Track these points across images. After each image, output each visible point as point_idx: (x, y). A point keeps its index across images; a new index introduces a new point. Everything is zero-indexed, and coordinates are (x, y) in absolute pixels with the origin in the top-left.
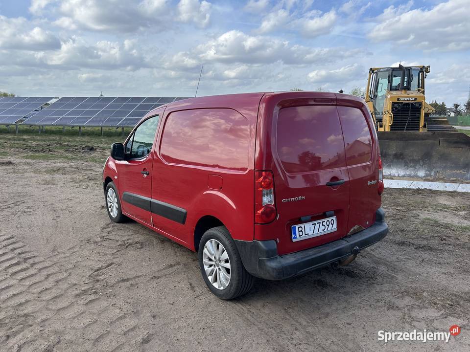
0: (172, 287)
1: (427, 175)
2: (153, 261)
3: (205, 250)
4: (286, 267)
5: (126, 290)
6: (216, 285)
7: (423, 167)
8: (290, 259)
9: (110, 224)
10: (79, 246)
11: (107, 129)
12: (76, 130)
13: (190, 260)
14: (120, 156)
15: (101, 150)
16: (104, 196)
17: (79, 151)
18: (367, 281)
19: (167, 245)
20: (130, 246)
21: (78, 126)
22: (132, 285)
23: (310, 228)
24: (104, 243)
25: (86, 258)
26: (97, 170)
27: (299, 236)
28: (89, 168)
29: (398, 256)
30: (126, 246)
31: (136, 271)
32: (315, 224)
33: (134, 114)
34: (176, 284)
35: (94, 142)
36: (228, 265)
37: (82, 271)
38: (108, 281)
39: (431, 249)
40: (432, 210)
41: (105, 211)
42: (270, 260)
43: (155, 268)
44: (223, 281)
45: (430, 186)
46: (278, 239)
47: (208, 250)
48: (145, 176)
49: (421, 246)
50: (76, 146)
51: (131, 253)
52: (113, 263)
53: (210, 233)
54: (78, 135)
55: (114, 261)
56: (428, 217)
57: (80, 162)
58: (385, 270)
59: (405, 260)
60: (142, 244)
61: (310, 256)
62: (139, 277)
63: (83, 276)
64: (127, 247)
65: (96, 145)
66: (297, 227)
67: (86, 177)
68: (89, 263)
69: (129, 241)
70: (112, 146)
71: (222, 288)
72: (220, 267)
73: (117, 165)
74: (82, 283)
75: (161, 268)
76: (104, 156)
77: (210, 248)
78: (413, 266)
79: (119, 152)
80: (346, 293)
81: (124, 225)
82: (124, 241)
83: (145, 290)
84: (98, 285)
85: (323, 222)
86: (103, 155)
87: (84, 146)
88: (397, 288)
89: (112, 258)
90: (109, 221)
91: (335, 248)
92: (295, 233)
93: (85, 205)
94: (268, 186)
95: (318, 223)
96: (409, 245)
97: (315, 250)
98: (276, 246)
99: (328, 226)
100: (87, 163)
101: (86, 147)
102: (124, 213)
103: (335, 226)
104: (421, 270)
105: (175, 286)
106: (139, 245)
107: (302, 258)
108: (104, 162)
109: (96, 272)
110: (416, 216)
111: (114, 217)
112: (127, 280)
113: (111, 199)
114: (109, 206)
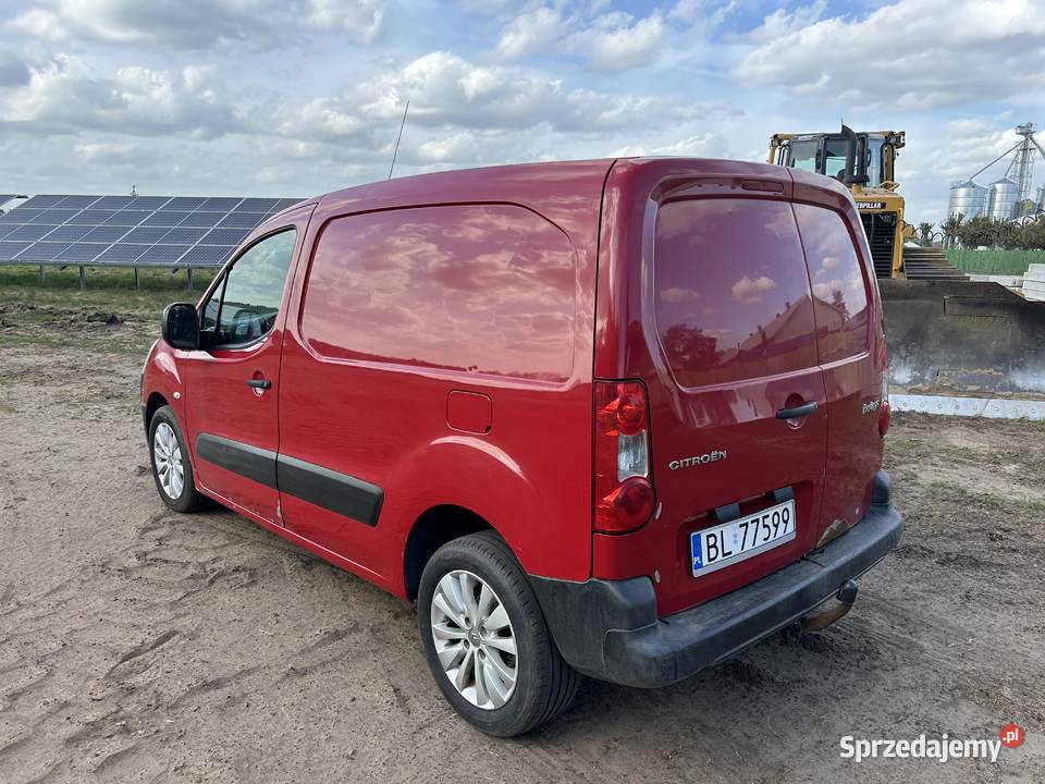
0: (347, 702)
1: (915, 381)
2: (287, 622)
3: (438, 599)
4: (683, 651)
5: (214, 716)
6: (470, 695)
7: (908, 361)
8: (691, 628)
9: (161, 517)
10: (76, 584)
11: (150, 274)
12: (73, 275)
13: (385, 617)
14: (187, 340)
15: (134, 324)
16: (145, 440)
17: (81, 327)
18: (858, 661)
19: (320, 573)
20: (221, 579)
21: (76, 265)
22: (231, 700)
23: (735, 536)
24: (149, 573)
25: (97, 619)
26: (126, 372)
27: (710, 560)
28: (105, 368)
29: (904, 586)
30: (209, 578)
31: (241, 655)
32: (746, 524)
33: (214, 237)
34: (356, 690)
35: (117, 305)
36: (509, 644)
37: (86, 659)
38: (161, 689)
39: (976, 564)
40: (941, 463)
41: (149, 479)
42: (637, 635)
43: (294, 644)
44: (494, 687)
45: (922, 405)
46: (657, 573)
47: (445, 597)
48: (260, 391)
49: (953, 557)
50: (71, 313)
51: (226, 601)
52: (175, 633)
53: (454, 553)
54: (78, 287)
55: (178, 624)
56: (939, 479)
57: (82, 353)
58: (886, 624)
59: (925, 595)
60: (252, 573)
61: (740, 613)
62: (248, 672)
63: (90, 677)
64: (212, 582)
65: (122, 311)
66: (704, 534)
67: (96, 391)
68: (105, 634)
69: (216, 565)
70: (165, 312)
71: (489, 706)
72: (484, 647)
73: (179, 362)
74: (85, 698)
75: (310, 642)
76: (144, 338)
77: (451, 593)
78: (947, 612)
79: (185, 328)
80: (812, 699)
81: (201, 518)
82: (202, 565)
83: (268, 715)
84: (132, 706)
85: (764, 518)
86: (141, 335)
87: (92, 313)
88: (934, 678)
89: (170, 615)
90: (161, 510)
91: (793, 585)
92: (699, 553)
93: (95, 464)
94: (631, 427)
95: (752, 522)
96: (924, 555)
97: (748, 597)
98: (651, 593)
99: (776, 526)
100: (100, 355)
101: (97, 315)
102: (202, 488)
103: (791, 527)
104: (970, 623)
105: (354, 699)
106: (244, 578)
107: (720, 622)
108: (143, 353)
109: (127, 663)
110: (911, 478)
111: (173, 497)
112: (216, 684)
113: (166, 450)
114: (159, 470)
